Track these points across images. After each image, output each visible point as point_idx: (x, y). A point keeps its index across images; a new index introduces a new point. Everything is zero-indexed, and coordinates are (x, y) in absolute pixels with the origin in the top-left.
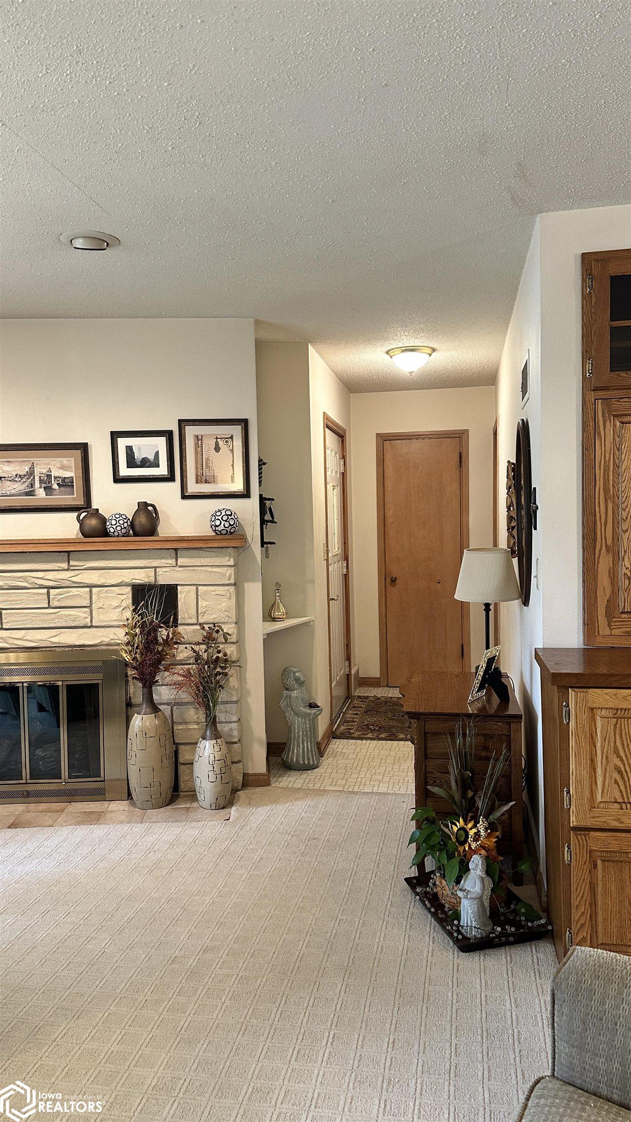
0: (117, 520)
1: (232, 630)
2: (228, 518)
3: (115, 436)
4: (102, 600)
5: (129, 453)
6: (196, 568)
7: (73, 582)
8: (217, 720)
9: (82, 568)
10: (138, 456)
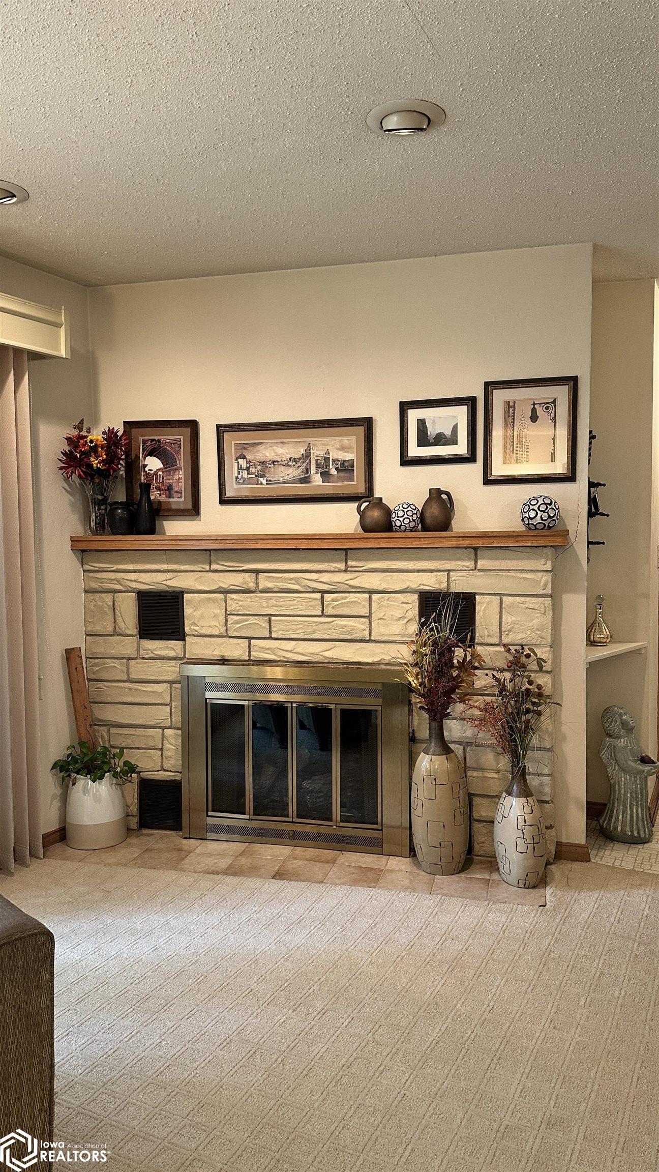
0: (405, 510)
1: (547, 655)
2: (547, 508)
3: (405, 407)
4: (384, 609)
5: (421, 428)
6: (500, 573)
7: (351, 586)
8: (527, 770)
9: (361, 569)
10: (432, 431)
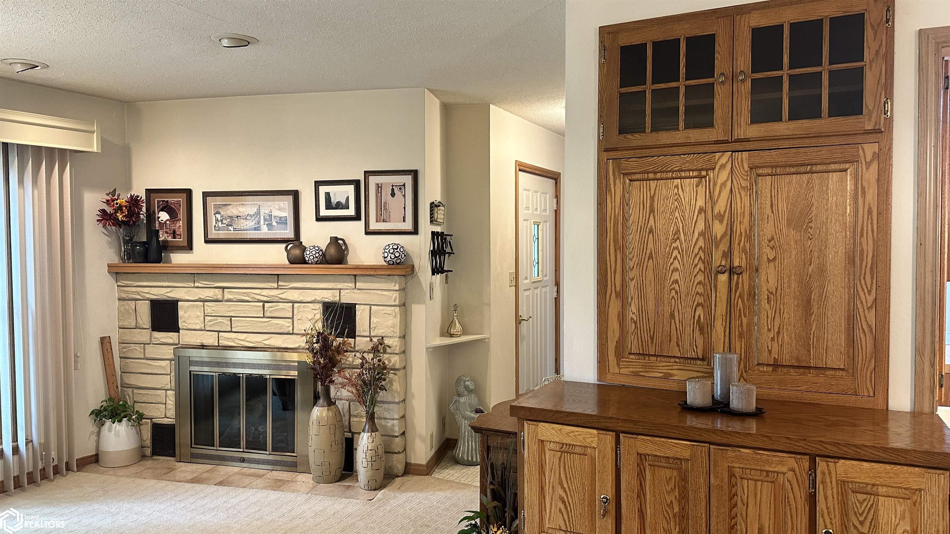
0: (311, 251)
1: (396, 343)
2: (394, 251)
3: (318, 184)
4: (301, 313)
5: (327, 198)
6: (369, 291)
7: (282, 299)
9: (287, 287)
10: (334, 200)
